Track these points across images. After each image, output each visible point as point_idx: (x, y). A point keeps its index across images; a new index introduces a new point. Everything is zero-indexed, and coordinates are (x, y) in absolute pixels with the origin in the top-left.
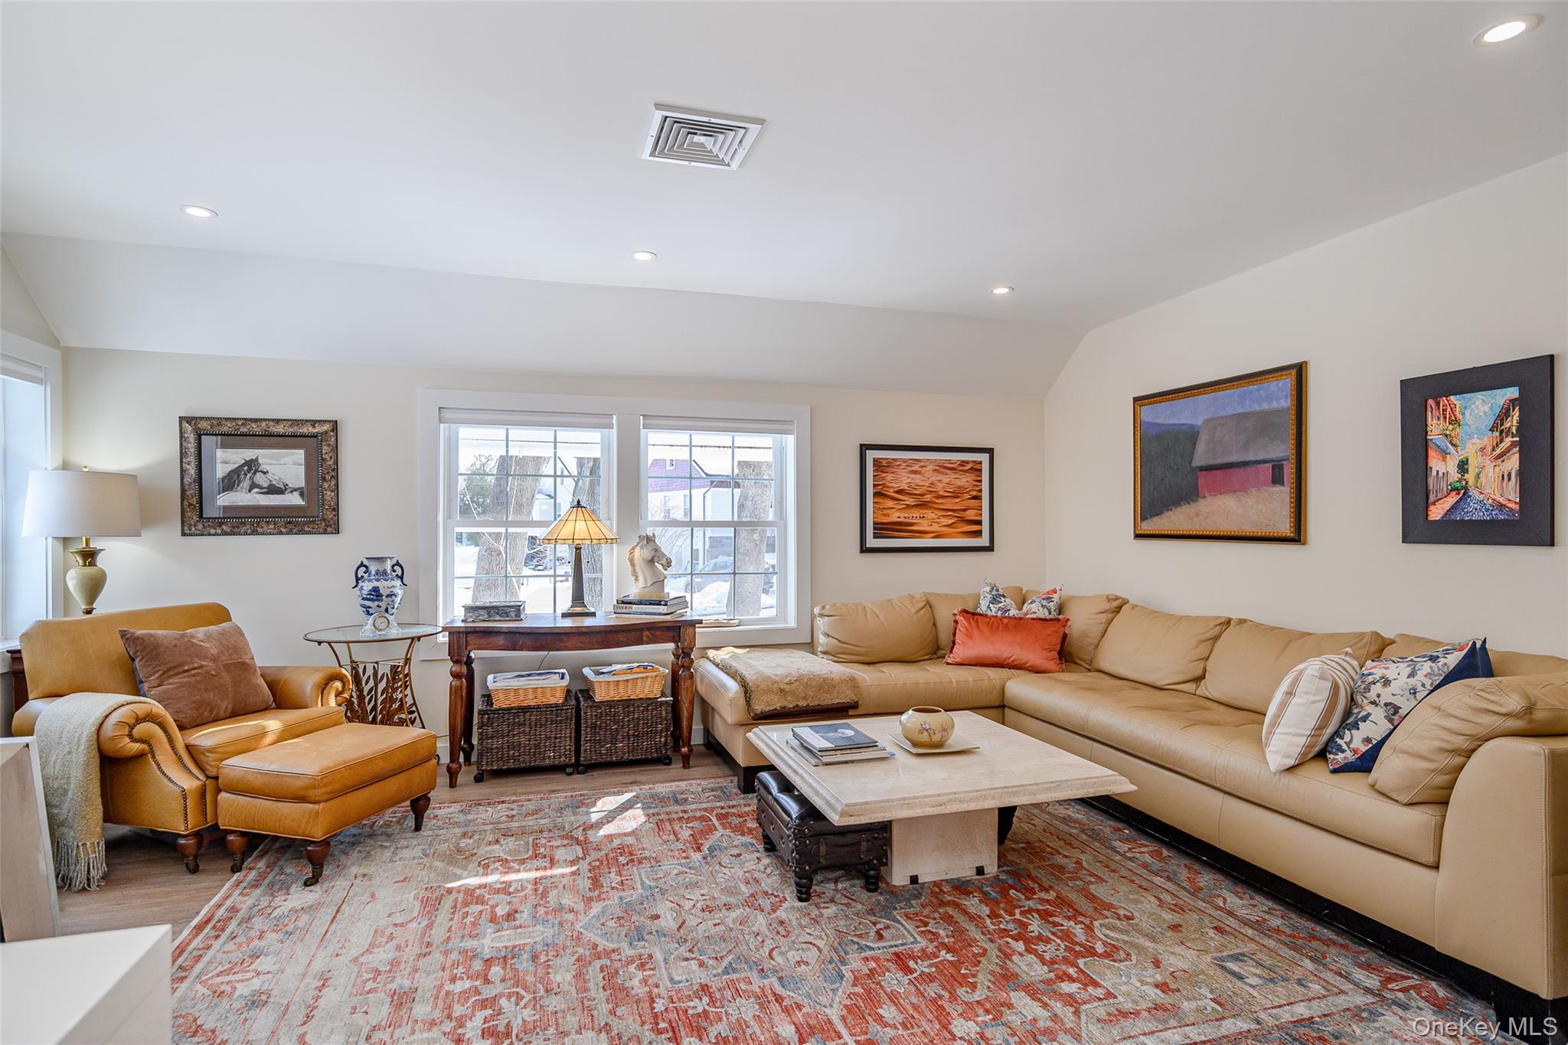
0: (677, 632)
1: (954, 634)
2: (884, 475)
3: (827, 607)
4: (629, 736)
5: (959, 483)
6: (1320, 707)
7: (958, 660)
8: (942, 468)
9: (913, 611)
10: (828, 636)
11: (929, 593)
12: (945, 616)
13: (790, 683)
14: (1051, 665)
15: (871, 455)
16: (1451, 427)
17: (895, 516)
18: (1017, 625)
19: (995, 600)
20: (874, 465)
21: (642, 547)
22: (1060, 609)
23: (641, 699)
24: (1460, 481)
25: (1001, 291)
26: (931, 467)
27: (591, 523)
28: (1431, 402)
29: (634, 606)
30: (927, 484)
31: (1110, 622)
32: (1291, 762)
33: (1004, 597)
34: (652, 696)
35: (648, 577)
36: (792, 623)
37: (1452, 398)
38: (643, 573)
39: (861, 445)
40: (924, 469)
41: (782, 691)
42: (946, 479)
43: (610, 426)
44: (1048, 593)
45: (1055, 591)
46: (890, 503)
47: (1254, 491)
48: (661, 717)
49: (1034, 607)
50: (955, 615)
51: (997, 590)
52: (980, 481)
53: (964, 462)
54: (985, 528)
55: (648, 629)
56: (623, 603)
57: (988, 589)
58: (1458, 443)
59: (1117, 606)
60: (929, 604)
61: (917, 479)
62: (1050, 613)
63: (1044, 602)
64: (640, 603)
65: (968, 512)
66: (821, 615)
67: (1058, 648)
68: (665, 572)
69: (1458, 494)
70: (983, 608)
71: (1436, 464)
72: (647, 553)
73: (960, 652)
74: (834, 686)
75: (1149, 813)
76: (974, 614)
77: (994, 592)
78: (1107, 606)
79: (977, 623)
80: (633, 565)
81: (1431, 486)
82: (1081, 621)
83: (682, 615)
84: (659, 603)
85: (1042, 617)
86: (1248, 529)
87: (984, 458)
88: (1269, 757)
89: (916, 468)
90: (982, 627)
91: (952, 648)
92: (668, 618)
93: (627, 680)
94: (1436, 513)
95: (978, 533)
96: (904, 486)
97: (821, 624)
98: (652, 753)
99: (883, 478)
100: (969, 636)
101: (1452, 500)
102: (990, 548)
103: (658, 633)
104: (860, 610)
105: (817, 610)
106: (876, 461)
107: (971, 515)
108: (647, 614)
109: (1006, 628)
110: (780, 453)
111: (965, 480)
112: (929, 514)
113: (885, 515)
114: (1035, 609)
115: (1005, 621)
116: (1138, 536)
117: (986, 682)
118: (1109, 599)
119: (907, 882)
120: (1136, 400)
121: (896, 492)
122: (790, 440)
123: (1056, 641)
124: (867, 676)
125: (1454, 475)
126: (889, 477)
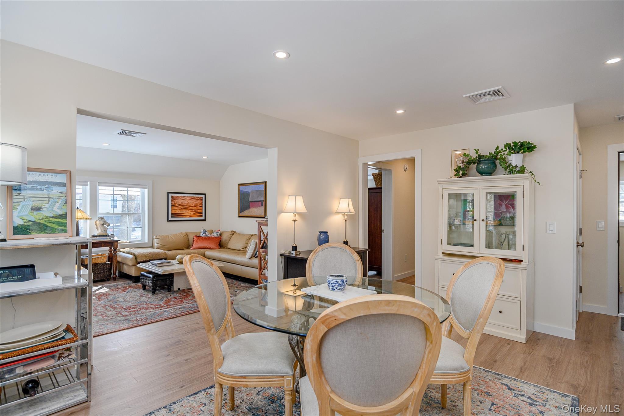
0: (112, 244)
1: (193, 242)
2: (175, 200)
3: (157, 236)
4: (96, 274)
5: (196, 203)
6: (254, 247)
7: (194, 248)
8: (192, 198)
9: (182, 236)
10: (158, 244)
11: (187, 232)
12: (191, 237)
13: (148, 254)
14: (216, 247)
15: (171, 195)
17: (178, 212)
18: (209, 239)
19: (204, 233)
20: (172, 198)
21: (100, 220)
22: (221, 235)
23: (100, 263)
25: (205, 158)
26: (188, 198)
27: (83, 214)
29: (98, 237)
30: (187, 203)
31: (231, 237)
32: (250, 257)
33: (207, 232)
34: (103, 262)
35: (102, 229)
36: (146, 241)
38: (101, 228)
39: (168, 192)
40: (186, 199)
41: (145, 256)
42: (192, 202)
43: (87, 185)
44: (218, 231)
45: (219, 230)
46: (176, 208)
47: (258, 207)
48: (106, 268)
49: (214, 234)
50: (194, 237)
51: (205, 230)
52: (202, 202)
53: (198, 197)
54: (203, 214)
55: (103, 243)
56: (94, 236)
57: (203, 230)
59: (233, 233)
60: (187, 234)
61: (184, 201)
62: (218, 235)
63: (217, 233)
64: (100, 236)
65: (198, 210)
66: (156, 238)
67: (219, 243)
68: (108, 228)
70: (201, 235)
72: (102, 222)
73: (195, 246)
74: (160, 255)
75: (229, 273)
76: (198, 237)
77: (204, 231)
78: (231, 233)
79: (199, 238)
80: (96, 226)
82: (225, 237)
83: (113, 239)
84: (106, 236)
85: (216, 236)
86: (258, 215)
87: (203, 196)
88: (247, 257)
89: (184, 198)
90: (200, 239)
91: (193, 245)
92: (110, 240)
93: (95, 258)
95: (202, 216)
96: (180, 203)
97: (156, 241)
98: (103, 278)
99: (174, 201)
100: (197, 242)
102: (205, 220)
103: (106, 244)
104: (167, 237)
105: (154, 237)
106: (172, 196)
107: (199, 211)
108: (102, 239)
109: (206, 239)
110: (143, 194)
111: (198, 202)
112: (187, 211)
113: (175, 211)
114: (214, 235)
115: (206, 238)
116: (239, 217)
117: (200, 252)
118: (232, 232)
119: (178, 290)
120: (239, 184)
121: (178, 205)
122: (146, 191)
123: (218, 242)
124: (169, 252)
126: (176, 201)
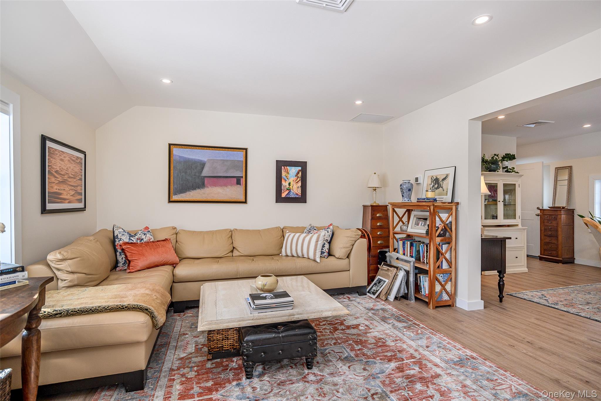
2: (51, 159)
5: (75, 170)
8: (71, 159)
15: (47, 144)
16: (287, 174)
17: (55, 188)
20: (48, 152)
24: (289, 188)
26: (67, 158)
28: (283, 167)
30: (66, 168)
37: (288, 167)
40: (65, 159)
42: (72, 167)
46: (53, 180)
47: (229, 187)
52: (82, 170)
53: (77, 157)
54: (83, 197)
58: (289, 178)
61: (63, 165)
65: (78, 187)
69: (288, 191)
71: (283, 183)
81: (282, 189)
86: (228, 200)
87: (83, 156)
94: (283, 195)
95: (81, 201)
96: (58, 168)
99: (51, 161)
101: (287, 192)
102: (85, 209)
106: (49, 148)
107: (79, 189)
111: (77, 169)
112: (66, 188)
116: (170, 201)
120: (170, 145)
121: (55, 172)
125: (288, 186)
126: (53, 161)
